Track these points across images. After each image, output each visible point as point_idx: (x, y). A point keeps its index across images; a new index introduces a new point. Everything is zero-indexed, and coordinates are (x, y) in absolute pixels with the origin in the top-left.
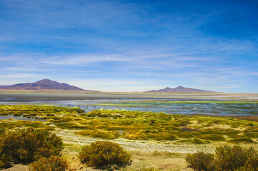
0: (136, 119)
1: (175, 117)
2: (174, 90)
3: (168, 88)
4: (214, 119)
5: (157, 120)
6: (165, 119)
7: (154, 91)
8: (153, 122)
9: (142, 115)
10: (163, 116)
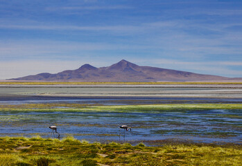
1: (108, 149)
2: (105, 73)
3: (87, 67)
4: (219, 151)
5: (58, 160)
6: (79, 156)
7: (46, 76)
9: (11, 146)
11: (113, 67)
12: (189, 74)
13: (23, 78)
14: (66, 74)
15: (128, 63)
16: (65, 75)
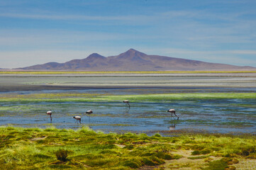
0: (11, 151)
1: (125, 140)
2: (114, 62)
3: (95, 56)
4: (239, 142)
5: (75, 151)
6: (97, 147)
7: (53, 66)
8: (62, 157)
9: (26, 137)
10: (89, 139)
11: (121, 56)
16: (73, 65)
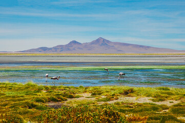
2: (88, 47)
12: (148, 47)
13: (27, 51)
14: (58, 47)
15: (104, 40)
